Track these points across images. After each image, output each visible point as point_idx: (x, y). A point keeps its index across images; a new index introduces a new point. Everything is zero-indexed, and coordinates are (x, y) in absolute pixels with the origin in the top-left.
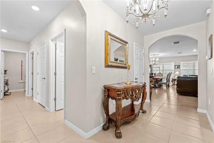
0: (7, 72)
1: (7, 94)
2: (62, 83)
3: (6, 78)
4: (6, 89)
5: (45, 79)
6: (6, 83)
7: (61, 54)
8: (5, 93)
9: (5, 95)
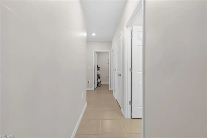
0: (100, 69)
1: (99, 85)
2: (140, 82)
3: (99, 73)
4: (99, 81)
5: (120, 75)
6: (99, 77)
7: (138, 43)
8: (98, 84)
9: (98, 86)
